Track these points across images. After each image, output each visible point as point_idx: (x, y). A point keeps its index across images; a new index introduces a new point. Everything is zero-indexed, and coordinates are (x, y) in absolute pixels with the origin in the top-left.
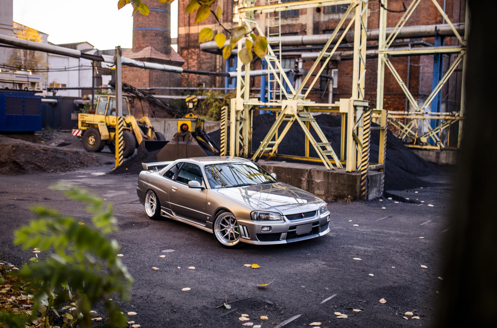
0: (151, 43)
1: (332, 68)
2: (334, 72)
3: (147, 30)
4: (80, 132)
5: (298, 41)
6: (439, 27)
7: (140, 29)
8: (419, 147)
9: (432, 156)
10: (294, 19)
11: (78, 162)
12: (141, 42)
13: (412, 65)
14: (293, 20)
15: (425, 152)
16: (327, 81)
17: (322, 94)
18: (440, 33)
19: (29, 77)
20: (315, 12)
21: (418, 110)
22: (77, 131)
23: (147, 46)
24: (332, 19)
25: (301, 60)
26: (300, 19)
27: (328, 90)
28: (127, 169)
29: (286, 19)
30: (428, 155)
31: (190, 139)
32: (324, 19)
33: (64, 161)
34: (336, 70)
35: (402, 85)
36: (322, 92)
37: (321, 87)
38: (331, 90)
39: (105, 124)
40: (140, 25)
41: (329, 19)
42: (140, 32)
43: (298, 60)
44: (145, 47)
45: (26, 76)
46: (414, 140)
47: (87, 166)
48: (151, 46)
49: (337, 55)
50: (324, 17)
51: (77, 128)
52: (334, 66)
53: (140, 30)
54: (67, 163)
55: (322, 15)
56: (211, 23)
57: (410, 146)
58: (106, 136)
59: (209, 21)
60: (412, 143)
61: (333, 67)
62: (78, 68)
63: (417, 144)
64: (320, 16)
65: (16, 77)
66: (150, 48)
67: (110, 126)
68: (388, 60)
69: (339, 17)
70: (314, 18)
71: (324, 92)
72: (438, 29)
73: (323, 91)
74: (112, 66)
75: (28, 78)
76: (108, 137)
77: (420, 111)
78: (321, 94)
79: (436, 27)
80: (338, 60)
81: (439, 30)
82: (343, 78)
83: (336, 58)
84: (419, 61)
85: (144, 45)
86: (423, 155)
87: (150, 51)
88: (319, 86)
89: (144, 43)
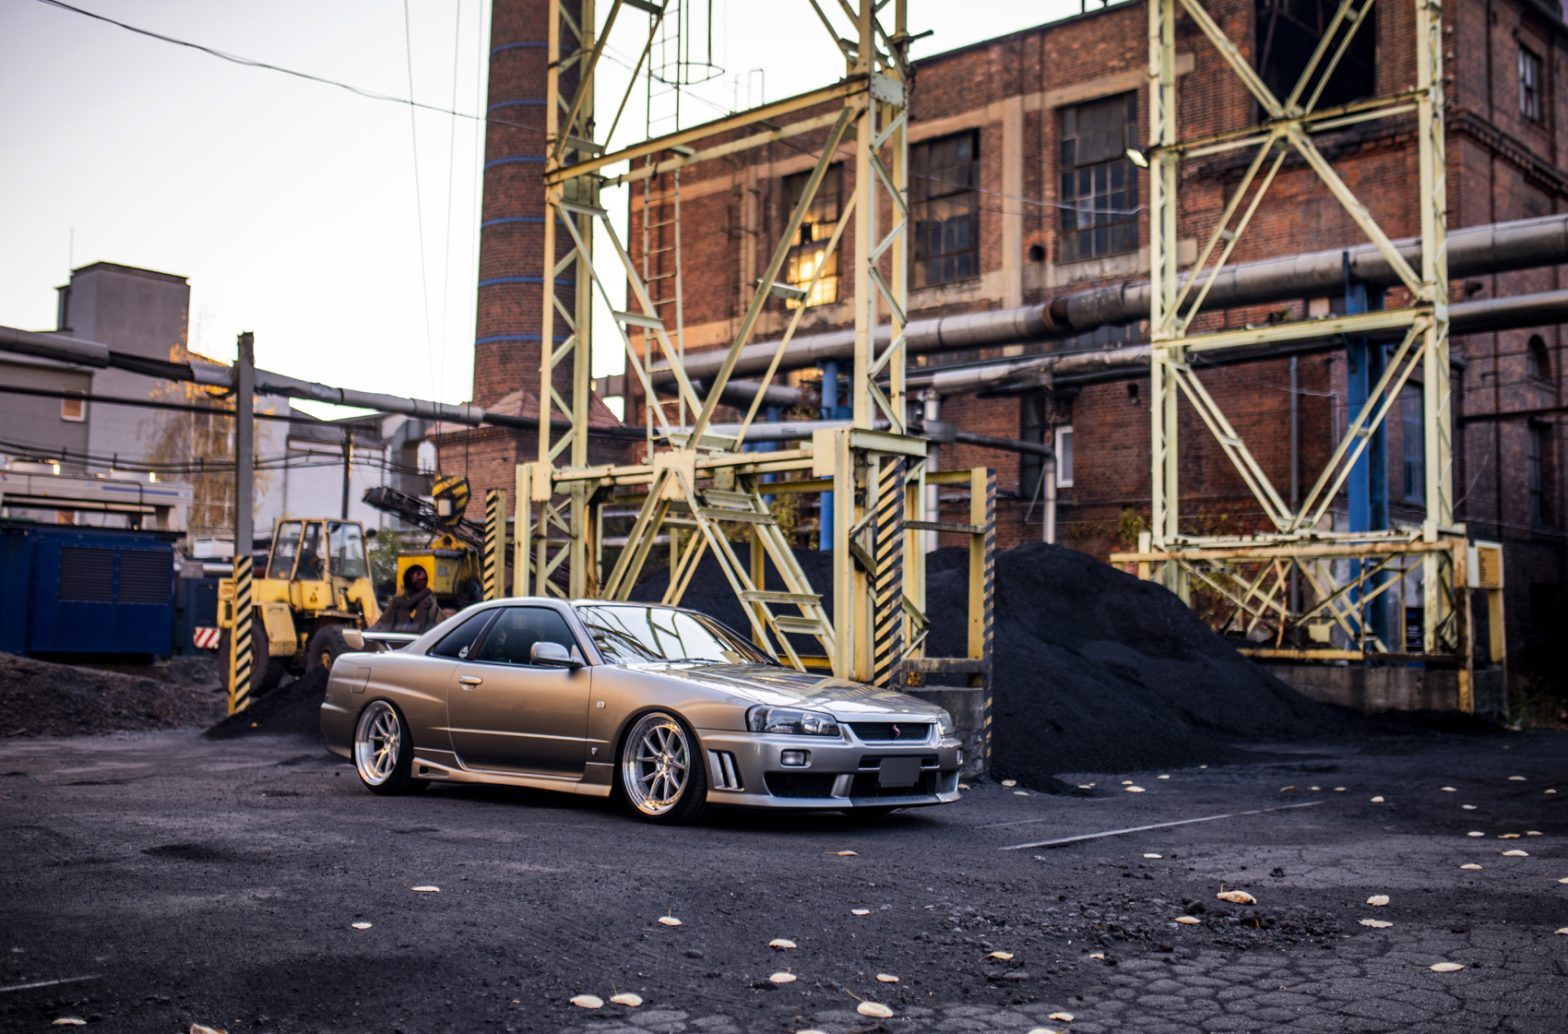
0: (524, 382)
1: (1056, 425)
2: (1065, 436)
3: (515, 341)
4: (217, 636)
5: (927, 335)
6: (1357, 253)
7: (495, 339)
8: (1293, 653)
9: (1337, 686)
10: (965, 287)
11: (139, 714)
12: (496, 379)
13: (1306, 392)
14: (962, 291)
15: (1315, 672)
16: (1041, 466)
17: (1027, 508)
18: (1359, 272)
19: (145, 488)
20: (1028, 261)
21: (1287, 529)
22: (208, 631)
23: (513, 390)
24: (1081, 280)
25: (932, 395)
26: (983, 285)
27: (1042, 496)
28: (255, 725)
29: (942, 287)
30: (1326, 683)
31: (431, 615)
32: (1056, 280)
33: (80, 706)
34: (1069, 429)
35: (1235, 449)
36: (1025, 504)
37: (1021, 487)
38: (1050, 493)
39: (286, 606)
40: (494, 328)
41: (1072, 280)
42: (494, 347)
43: (925, 394)
44: (508, 394)
45: (137, 487)
46: (1276, 632)
47: (169, 725)
48: (526, 391)
49: (1038, 371)
50: (1055, 273)
51: (213, 624)
52: (1063, 415)
53: (493, 343)
54: (93, 711)
55: (1050, 267)
56: (722, 316)
57: (1266, 653)
58: (285, 644)
59: (715, 312)
60: (1269, 643)
61: (1059, 420)
62: (282, 463)
63: (1287, 644)
64: (1042, 271)
65: (105, 488)
66: (520, 394)
67: (304, 611)
68: (1187, 368)
69: (1103, 270)
70: (1024, 278)
71: (1033, 503)
72: (1351, 259)
73: (1030, 499)
74: (222, 397)
75: (141, 491)
76: (294, 648)
77: (1291, 532)
78: (1024, 510)
79: (1346, 255)
80: (1045, 387)
81: (1355, 264)
82: (1089, 452)
83: (1038, 379)
84: (1328, 381)
85: (504, 387)
86: (1308, 681)
87: (519, 403)
88: (1017, 484)
89: (504, 381)
